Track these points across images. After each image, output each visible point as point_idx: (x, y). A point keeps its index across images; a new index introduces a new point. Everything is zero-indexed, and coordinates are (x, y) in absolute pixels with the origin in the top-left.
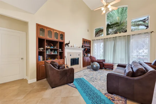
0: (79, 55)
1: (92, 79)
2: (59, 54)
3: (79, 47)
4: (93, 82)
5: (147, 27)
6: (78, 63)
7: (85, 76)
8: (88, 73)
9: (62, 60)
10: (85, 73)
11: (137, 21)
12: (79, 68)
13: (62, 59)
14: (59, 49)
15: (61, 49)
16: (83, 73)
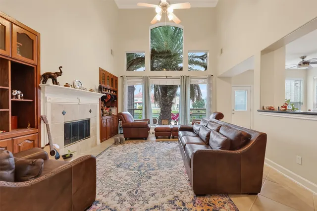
0: (90, 111)
1: (143, 171)
2: (10, 110)
3: (91, 90)
4: (150, 178)
5: (206, 67)
6: (87, 135)
7: (118, 166)
8: (124, 157)
9: (29, 130)
10: (114, 157)
11: (194, 56)
12: (92, 147)
13: (26, 127)
14: (10, 88)
15: (22, 92)
16: (110, 161)
